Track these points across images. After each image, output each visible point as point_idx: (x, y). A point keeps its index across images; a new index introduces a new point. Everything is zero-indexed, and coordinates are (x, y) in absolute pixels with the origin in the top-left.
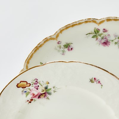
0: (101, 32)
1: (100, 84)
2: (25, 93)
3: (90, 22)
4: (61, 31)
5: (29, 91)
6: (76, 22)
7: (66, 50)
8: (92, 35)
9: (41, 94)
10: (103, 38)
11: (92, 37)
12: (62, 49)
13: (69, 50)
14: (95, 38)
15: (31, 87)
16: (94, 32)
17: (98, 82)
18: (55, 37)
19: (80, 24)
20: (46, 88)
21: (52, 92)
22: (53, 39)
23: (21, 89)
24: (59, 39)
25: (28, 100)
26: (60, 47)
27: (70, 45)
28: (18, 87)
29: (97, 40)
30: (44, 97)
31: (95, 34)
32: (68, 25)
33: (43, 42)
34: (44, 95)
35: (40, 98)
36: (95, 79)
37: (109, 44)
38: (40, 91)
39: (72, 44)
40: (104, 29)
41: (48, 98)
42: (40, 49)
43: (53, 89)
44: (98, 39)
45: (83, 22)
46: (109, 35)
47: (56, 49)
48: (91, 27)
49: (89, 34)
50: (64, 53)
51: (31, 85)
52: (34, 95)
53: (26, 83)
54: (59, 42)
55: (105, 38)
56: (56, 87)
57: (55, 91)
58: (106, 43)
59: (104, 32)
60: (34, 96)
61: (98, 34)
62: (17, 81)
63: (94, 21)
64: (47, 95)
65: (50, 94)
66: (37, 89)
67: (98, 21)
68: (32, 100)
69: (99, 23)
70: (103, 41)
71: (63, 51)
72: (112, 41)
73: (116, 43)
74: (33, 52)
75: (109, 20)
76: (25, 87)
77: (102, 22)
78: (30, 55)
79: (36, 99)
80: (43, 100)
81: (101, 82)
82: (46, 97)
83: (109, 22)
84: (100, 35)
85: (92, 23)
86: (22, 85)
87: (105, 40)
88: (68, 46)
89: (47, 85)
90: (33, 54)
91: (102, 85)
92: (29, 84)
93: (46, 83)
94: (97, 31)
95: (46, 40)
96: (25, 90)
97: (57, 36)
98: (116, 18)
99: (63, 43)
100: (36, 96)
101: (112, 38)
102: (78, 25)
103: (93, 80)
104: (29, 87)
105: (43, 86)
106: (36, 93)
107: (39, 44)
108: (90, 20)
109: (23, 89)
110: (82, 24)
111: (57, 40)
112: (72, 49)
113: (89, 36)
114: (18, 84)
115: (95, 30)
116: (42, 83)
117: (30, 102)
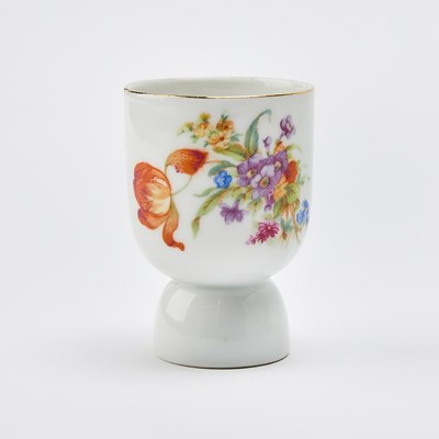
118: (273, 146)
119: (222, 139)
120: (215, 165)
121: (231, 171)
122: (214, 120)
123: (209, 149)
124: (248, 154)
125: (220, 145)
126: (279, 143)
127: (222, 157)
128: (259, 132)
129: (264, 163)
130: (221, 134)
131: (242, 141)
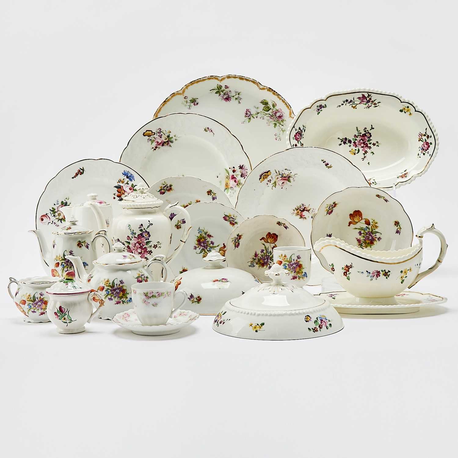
0: (223, 88)
1: (212, 132)
2: (151, 141)
3: (212, 79)
4: (187, 86)
5: (154, 139)
6: (200, 79)
7: (192, 104)
8: (215, 91)
9: (165, 142)
10: (225, 94)
11: (216, 93)
12: (188, 104)
13: (195, 105)
14: (218, 94)
15: (155, 136)
16: (217, 89)
17: (210, 131)
18: (181, 92)
19: (204, 80)
20: (168, 136)
21: (174, 140)
22: (180, 94)
23: (147, 137)
24: (185, 94)
25: (153, 148)
26: (187, 102)
27: (196, 100)
28: (144, 136)
29: (219, 95)
30: (167, 145)
31: (218, 90)
32: (193, 81)
33: (171, 96)
34: (167, 143)
35: (164, 145)
36: (208, 128)
37: (231, 100)
38: (163, 139)
39: (197, 99)
40: (226, 86)
41: (170, 146)
42: (168, 103)
43: (174, 138)
44: (221, 94)
45: (207, 79)
46: (230, 91)
47: (183, 103)
48: (214, 84)
49: (213, 90)
50: (190, 107)
51: (156, 134)
52: (158, 142)
53: (151, 132)
54: (186, 97)
55: (227, 94)
56: (177, 136)
57: (176, 139)
58: (228, 99)
59: (226, 88)
60: (158, 144)
61: (220, 90)
62: (144, 130)
63: (216, 78)
64: (170, 143)
65: (172, 142)
66: (161, 137)
67: (220, 79)
68: (156, 147)
69: (220, 80)
70: (225, 97)
71: (190, 106)
72: (233, 97)
73: (236, 99)
74: (161, 106)
75: (229, 77)
76: (150, 136)
77: (224, 79)
78: (159, 109)
79: (160, 146)
80: (166, 147)
81: (213, 131)
82: (169, 145)
83: (229, 79)
84: (222, 91)
85: (215, 80)
86: (148, 134)
87: (227, 96)
88: (194, 101)
89: (169, 134)
90: (161, 108)
91: (214, 134)
92: (154, 133)
93: (168, 132)
94: (220, 87)
95: (173, 95)
96: (150, 139)
97: (184, 92)
98: (235, 76)
99: (190, 98)
100: (160, 143)
101: (233, 94)
102: (202, 82)
103: (207, 129)
104: (154, 136)
105: (166, 134)
106: (160, 141)
107: (167, 99)
108: (212, 77)
109: (148, 137)
110: (206, 81)
111: (183, 95)
112: (197, 104)
113: (213, 91)
114: (144, 133)
115: (218, 86)
116: (164, 132)
117: (155, 150)
118: (295, 261)
119: (285, 259)
120: (284, 264)
121: (287, 265)
122: (283, 255)
123: (283, 261)
124: (290, 262)
125: (285, 260)
126: (297, 260)
127: (285, 262)
128: (292, 258)
129: (293, 264)
130: (285, 258)
131: (289, 260)
